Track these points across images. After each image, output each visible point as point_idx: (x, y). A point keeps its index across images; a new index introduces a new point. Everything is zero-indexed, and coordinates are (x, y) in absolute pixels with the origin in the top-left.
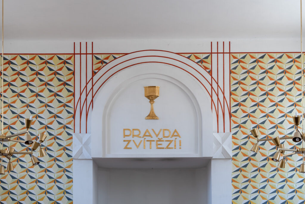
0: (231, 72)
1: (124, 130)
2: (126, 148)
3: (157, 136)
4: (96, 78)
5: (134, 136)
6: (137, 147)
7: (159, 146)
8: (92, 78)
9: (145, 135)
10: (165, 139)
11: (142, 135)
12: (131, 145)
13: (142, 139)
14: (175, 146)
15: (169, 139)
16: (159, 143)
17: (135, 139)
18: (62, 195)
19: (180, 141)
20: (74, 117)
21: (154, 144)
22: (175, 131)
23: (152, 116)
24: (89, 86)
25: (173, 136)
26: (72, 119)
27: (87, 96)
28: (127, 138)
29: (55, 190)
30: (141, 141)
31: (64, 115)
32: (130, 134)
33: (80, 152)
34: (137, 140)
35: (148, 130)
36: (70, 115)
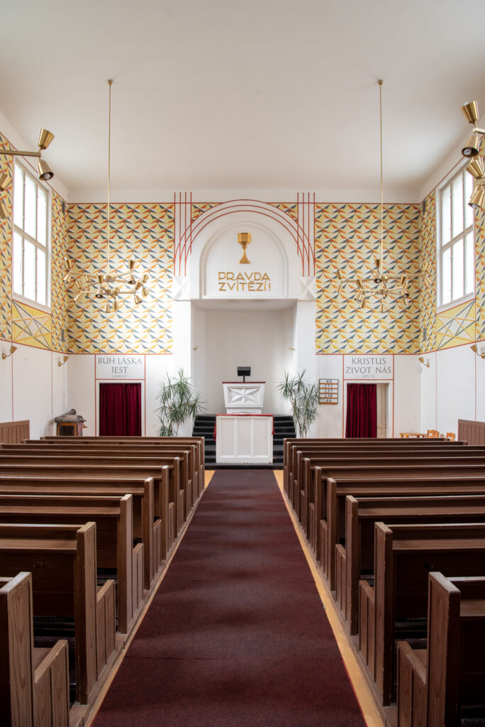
0: (315, 221)
1: (220, 273)
2: (221, 290)
3: (249, 279)
4: (194, 225)
5: (228, 279)
6: (231, 289)
7: (251, 288)
8: (191, 225)
9: (238, 278)
10: (255, 282)
11: (235, 278)
12: (226, 287)
13: (236, 282)
14: (265, 288)
15: (260, 282)
16: (251, 285)
17: (230, 281)
18: (164, 333)
19: (270, 284)
20: (174, 261)
21: (246, 286)
22: (265, 274)
23: (244, 261)
24: (188, 233)
25: (263, 279)
26: (172, 263)
27: (186, 242)
28: (222, 281)
29: (157, 329)
30: (234, 284)
31: (165, 259)
32: (225, 277)
33: (179, 294)
34: (231, 283)
35: (240, 274)
36: (171, 259)
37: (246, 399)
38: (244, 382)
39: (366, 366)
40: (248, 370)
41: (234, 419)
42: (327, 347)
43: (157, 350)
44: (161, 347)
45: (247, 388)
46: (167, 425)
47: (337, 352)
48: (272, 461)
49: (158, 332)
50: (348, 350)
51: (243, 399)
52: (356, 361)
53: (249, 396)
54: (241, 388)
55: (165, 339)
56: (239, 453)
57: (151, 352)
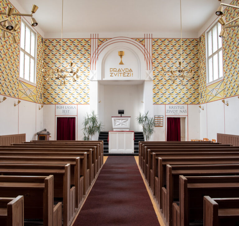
1: (110, 69)
7: (124, 75)
8: (98, 48)
9: (118, 71)
12: (113, 75)
15: (128, 72)
16: (124, 74)
17: (115, 72)
18: (86, 95)
22: (131, 69)
23: (121, 63)
25: (130, 71)
26: (90, 64)
28: (111, 72)
29: (83, 93)
31: (87, 63)
32: (112, 70)
33: (93, 78)
34: (115, 73)
35: (119, 69)
36: (89, 63)
37: (122, 124)
38: (121, 117)
39: (175, 109)
40: (123, 111)
41: (117, 133)
42: (158, 101)
43: (83, 102)
44: (84, 101)
45: (122, 120)
46: (87, 136)
47: (162, 104)
48: (133, 152)
50: (167, 102)
51: (121, 124)
52: (171, 107)
53: (124, 123)
54: (120, 120)
55: (86, 98)
56: (119, 149)
57: (80, 103)
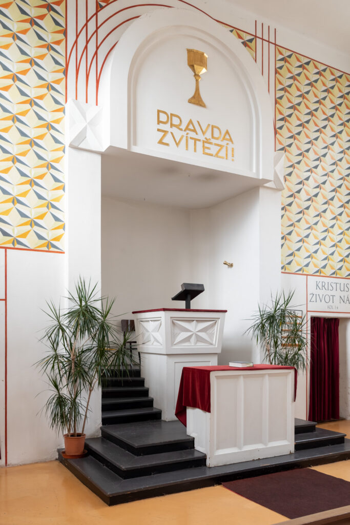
0: (276, 72)
2: (161, 142)
3: (204, 133)
4: (103, 15)
14: (227, 155)
19: (233, 150)
20: (65, 72)
24: (92, 26)
27: (87, 42)
30: (182, 136)
49: (33, 207)
